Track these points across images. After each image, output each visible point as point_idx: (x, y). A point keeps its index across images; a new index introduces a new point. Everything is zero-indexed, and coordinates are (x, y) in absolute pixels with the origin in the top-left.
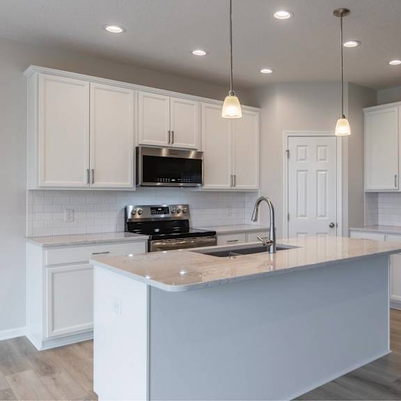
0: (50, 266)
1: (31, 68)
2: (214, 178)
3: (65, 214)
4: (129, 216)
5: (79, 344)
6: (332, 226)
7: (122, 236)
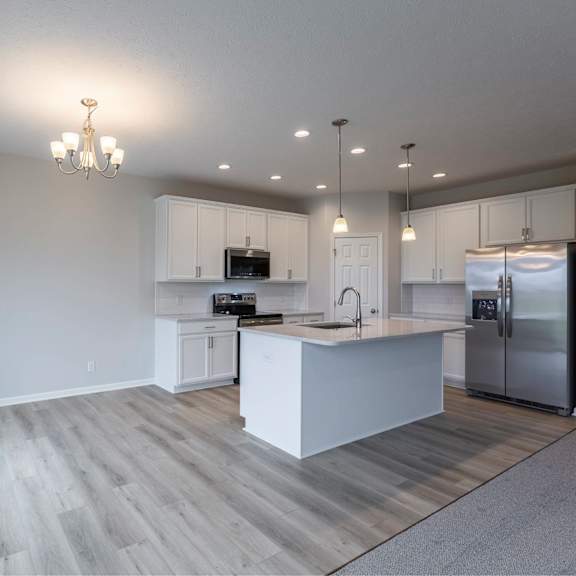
0: (182, 335)
1: (165, 197)
2: (277, 273)
3: (177, 299)
4: (217, 302)
5: (197, 391)
6: (373, 312)
7: (211, 316)
